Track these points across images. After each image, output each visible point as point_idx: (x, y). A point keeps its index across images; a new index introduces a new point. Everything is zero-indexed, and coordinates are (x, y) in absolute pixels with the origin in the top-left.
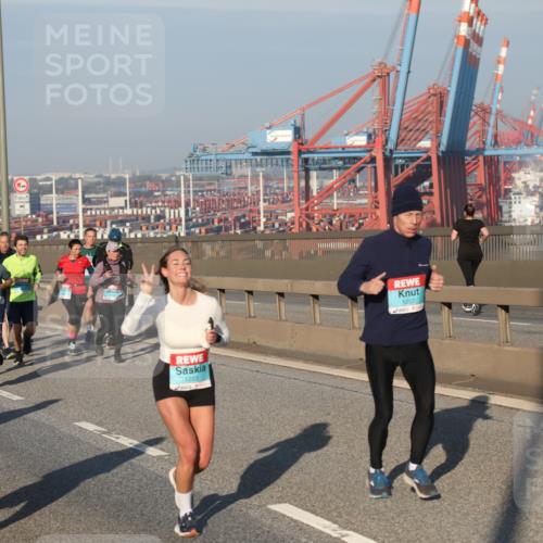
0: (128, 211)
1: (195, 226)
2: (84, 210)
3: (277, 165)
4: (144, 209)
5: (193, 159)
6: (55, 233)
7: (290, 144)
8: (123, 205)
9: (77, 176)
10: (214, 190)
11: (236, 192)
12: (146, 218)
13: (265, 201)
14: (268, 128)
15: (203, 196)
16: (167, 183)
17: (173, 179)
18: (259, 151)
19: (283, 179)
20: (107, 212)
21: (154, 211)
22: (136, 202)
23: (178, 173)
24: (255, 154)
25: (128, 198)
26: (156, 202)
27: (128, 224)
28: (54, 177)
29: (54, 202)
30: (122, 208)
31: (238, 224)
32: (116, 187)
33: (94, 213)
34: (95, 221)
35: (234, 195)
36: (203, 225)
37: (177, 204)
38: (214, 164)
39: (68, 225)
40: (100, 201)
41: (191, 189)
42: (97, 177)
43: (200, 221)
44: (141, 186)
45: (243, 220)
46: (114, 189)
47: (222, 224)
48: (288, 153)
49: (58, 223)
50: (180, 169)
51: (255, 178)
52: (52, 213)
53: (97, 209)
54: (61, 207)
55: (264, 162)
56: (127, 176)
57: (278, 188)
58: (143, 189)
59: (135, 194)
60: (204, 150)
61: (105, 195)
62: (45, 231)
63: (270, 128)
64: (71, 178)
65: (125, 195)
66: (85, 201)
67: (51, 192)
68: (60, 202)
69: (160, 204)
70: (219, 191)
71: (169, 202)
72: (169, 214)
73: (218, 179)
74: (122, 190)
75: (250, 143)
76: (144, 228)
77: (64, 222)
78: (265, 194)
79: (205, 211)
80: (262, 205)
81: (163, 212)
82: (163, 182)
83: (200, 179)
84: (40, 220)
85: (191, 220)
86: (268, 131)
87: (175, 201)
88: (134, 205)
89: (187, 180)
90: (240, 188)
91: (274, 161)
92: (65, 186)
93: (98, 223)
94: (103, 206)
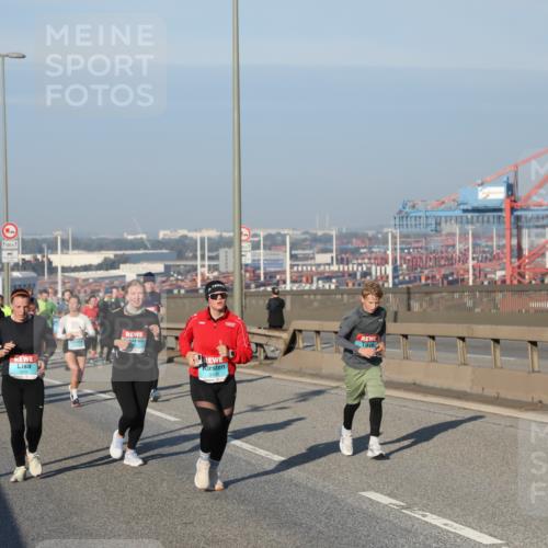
0: (335, 268)
1: (401, 283)
2: (292, 266)
3: (488, 221)
4: (350, 266)
5: (402, 216)
6: (262, 289)
7: (502, 201)
8: (329, 261)
9: (286, 232)
10: (421, 248)
11: (444, 250)
12: (352, 275)
13: (473, 259)
14: (479, 185)
15: (409, 253)
16: (373, 241)
17: (380, 236)
18: (470, 208)
19: (492, 238)
20: (314, 268)
21: (360, 268)
22: (342, 259)
23: (385, 230)
24: (465, 211)
25: (334, 255)
26: (363, 259)
27: (334, 280)
28: (262, 234)
29: (262, 258)
30: (329, 264)
31: (445, 282)
32: (322, 243)
33: (300, 269)
34: (302, 276)
35: (442, 252)
36: (410, 282)
37: (384, 261)
38: (423, 221)
39: (275, 281)
40: (306, 258)
41: (398, 246)
42: (304, 233)
43: (407, 278)
44: (348, 243)
45: (450, 278)
46: (320, 246)
47: (429, 282)
48: (500, 210)
49: (265, 278)
50: (389, 226)
51: (464, 236)
52: (259, 268)
53: (303, 265)
54: (268, 263)
55: (475, 219)
56: (334, 233)
57: (487, 246)
58: (350, 246)
59: (341, 251)
60: (414, 207)
61: (311, 252)
62: (253, 286)
63: (482, 184)
64: (279, 234)
65: (331, 251)
66: (293, 257)
67: (259, 248)
68: (267, 258)
69: (366, 261)
70: (426, 249)
71: (375, 259)
72: (376, 271)
73: (425, 236)
74: (328, 246)
75: (460, 200)
76: (350, 285)
77: (271, 277)
78: (474, 252)
79: (413, 268)
80: (471, 263)
81: (369, 269)
82: (370, 239)
83: (408, 236)
84: (248, 275)
85: (398, 277)
86: (480, 188)
87: (382, 259)
88: (341, 261)
89: (394, 237)
90: (448, 246)
91: (486, 219)
92: (273, 242)
93: (304, 279)
94: (309, 262)
